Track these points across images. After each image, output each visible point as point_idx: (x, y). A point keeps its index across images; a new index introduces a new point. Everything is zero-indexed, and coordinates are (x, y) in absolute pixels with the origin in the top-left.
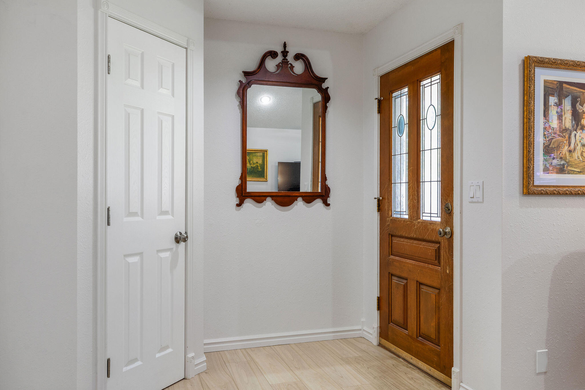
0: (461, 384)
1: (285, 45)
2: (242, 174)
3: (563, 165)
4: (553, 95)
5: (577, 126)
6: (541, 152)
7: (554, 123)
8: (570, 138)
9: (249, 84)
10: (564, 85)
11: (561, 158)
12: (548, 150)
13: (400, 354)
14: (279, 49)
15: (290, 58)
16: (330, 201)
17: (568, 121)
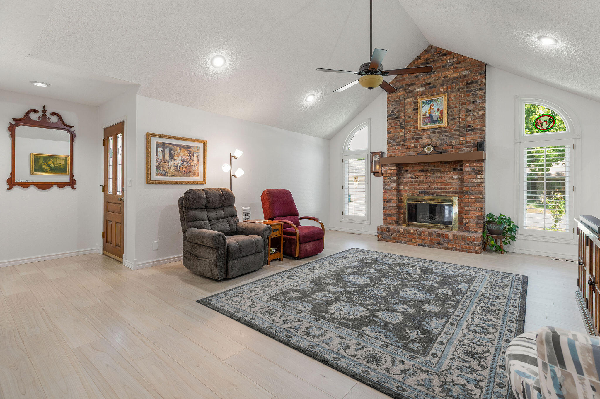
0: (126, 260)
1: (44, 107)
2: (11, 172)
3: (165, 173)
4: (160, 147)
5: (172, 159)
6: (155, 168)
7: (161, 157)
8: (168, 163)
9: (17, 125)
10: (165, 144)
11: (164, 171)
12: (158, 168)
13: (109, 256)
14: (40, 109)
15: (48, 114)
16: (75, 187)
17: (167, 157)
